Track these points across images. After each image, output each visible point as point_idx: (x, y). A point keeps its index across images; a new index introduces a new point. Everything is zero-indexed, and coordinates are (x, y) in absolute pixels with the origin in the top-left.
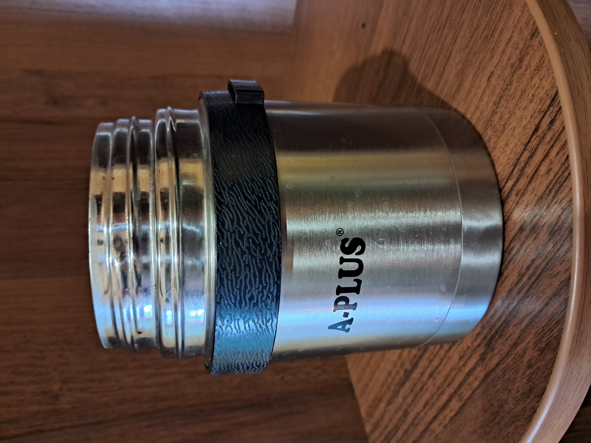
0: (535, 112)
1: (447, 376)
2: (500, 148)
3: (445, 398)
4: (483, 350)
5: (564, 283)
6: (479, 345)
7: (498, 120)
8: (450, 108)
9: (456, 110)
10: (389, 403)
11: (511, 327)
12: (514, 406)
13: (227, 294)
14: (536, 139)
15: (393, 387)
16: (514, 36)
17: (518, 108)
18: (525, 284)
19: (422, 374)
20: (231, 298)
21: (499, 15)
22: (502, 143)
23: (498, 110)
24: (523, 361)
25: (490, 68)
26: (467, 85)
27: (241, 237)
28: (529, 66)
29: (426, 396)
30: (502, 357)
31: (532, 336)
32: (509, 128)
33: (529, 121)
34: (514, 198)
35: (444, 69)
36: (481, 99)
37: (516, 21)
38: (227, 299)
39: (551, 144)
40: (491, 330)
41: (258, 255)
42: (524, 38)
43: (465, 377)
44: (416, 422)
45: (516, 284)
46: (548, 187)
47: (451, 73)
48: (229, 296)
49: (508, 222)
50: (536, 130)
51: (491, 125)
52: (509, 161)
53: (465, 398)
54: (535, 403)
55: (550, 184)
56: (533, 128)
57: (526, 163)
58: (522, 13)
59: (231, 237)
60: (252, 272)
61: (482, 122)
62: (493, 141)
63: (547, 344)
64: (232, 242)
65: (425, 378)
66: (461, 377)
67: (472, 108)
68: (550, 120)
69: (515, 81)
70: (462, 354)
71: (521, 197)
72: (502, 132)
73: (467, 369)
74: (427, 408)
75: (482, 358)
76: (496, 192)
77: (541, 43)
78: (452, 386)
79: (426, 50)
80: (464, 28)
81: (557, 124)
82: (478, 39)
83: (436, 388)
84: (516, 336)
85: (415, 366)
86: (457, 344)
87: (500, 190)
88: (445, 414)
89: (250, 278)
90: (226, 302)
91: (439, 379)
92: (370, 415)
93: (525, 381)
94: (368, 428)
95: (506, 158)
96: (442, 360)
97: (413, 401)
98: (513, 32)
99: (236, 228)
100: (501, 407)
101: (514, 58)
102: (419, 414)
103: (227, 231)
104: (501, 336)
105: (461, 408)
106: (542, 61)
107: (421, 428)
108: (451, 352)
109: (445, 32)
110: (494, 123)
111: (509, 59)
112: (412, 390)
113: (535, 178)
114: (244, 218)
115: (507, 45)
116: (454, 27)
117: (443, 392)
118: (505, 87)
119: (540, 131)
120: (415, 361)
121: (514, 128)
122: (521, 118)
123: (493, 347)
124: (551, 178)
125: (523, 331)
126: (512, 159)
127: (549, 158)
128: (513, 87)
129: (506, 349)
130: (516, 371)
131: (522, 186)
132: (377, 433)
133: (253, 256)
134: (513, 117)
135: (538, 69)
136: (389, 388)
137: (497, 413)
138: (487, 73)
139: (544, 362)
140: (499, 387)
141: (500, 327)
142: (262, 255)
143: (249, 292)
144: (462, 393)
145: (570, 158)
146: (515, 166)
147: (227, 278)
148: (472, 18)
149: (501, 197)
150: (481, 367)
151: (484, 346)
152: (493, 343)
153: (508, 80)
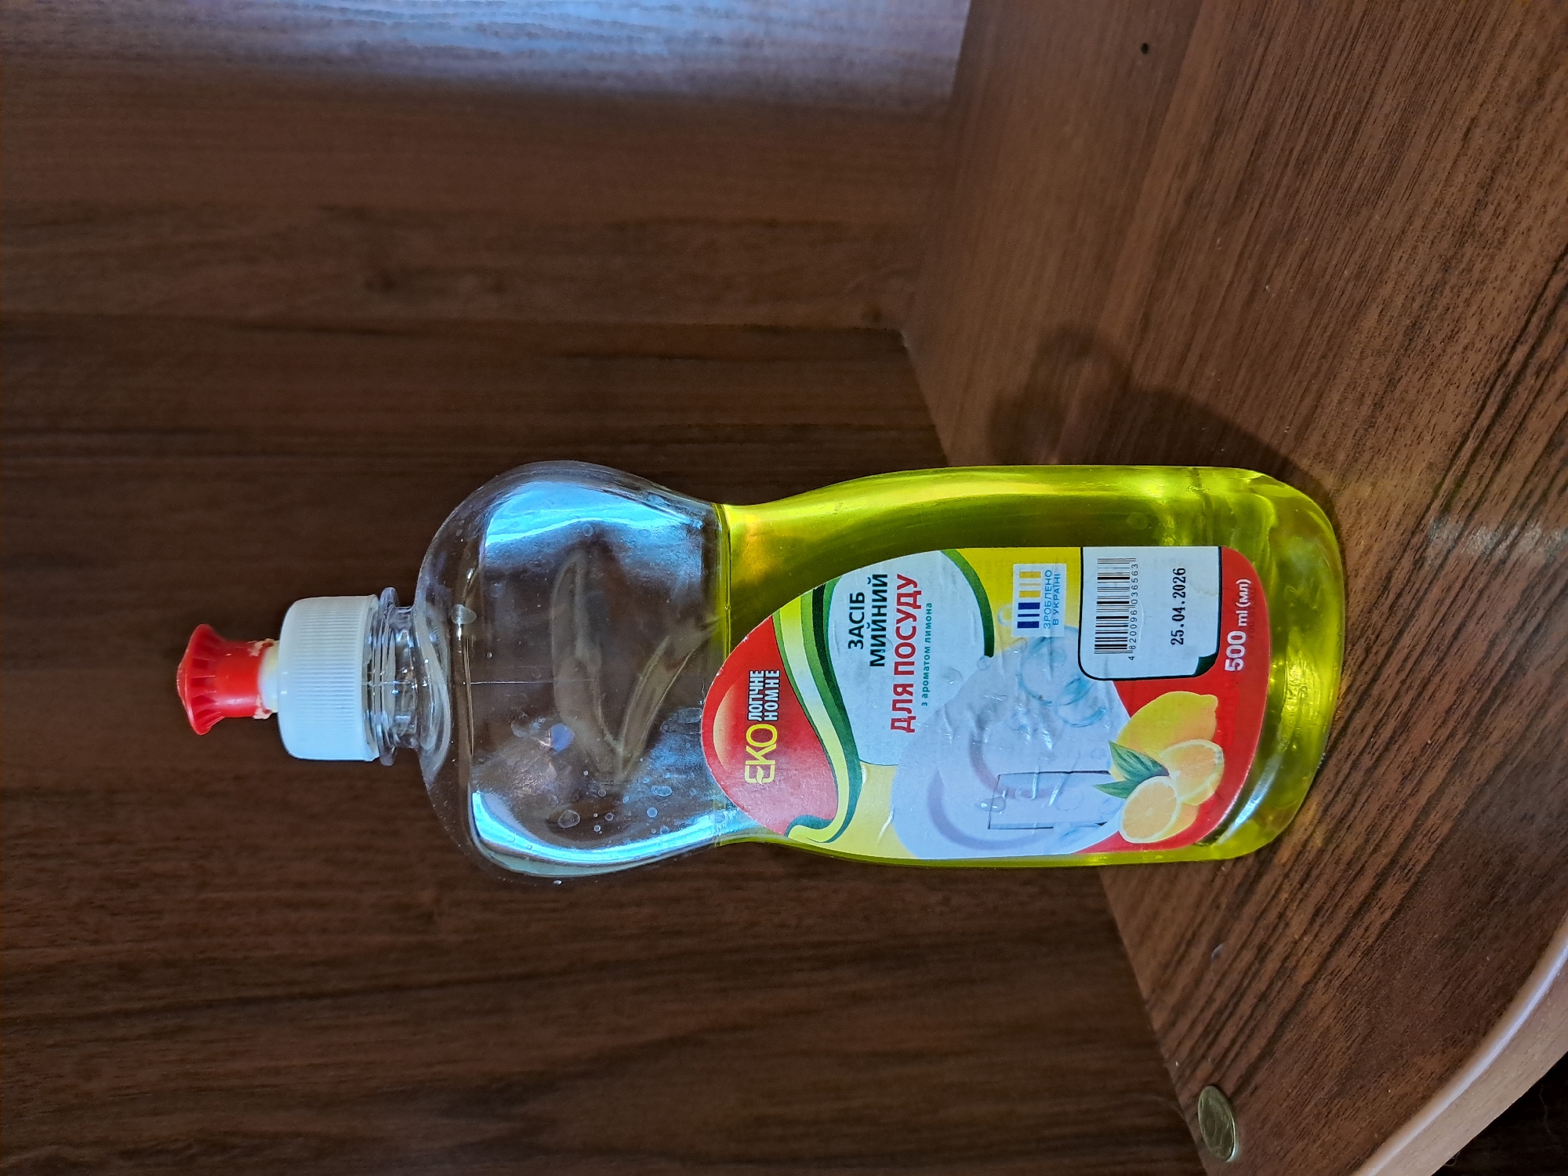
1: (1370, 832)
3: (1365, 885)
10: (1217, 940)
12: (1541, 852)
19: (1305, 844)
23: (1491, 198)
25: (1469, 111)
53: (1418, 868)
65: (1312, 853)
69: (1529, 128)
78: (1383, 851)
88: (1366, 922)
92: (1163, 986)
95: (1510, 299)
97: (1281, 916)
98: (1522, 25)
100: (1509, 862)
102: (1296, 943)
105: (1409, 896)
107: (1302, 977)
111: (1513, 83)
115: (1507, 55)
117: (1361, 872)
118: (1507, 144)
121: (1529, 230)
126: (1526, 297)
131: (1550, 350)
136: (1215, 906)
141: (1503, 679)
144: (1410, 859)
148: (1422, 12)
150: (1458, 783)
151: (1465, 734)
152: (1487, 721)
153: (1513, 130)
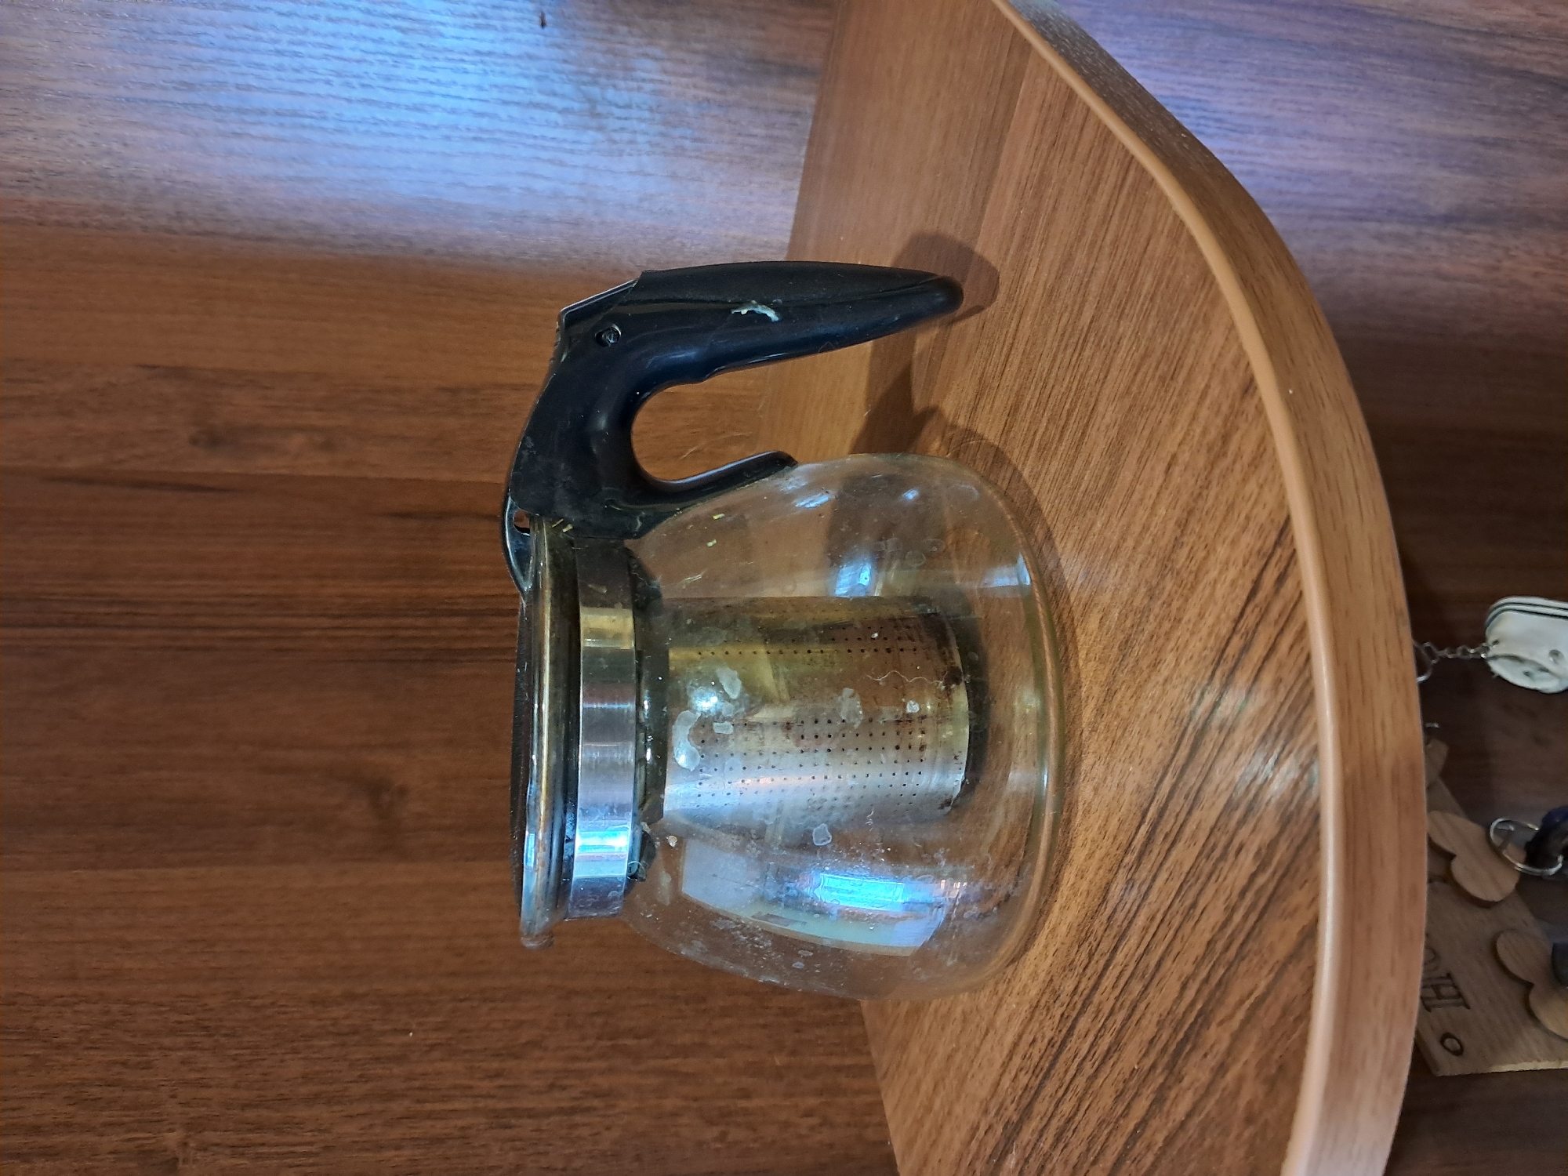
0: (1250, 554)
2: (1190, 620)
4: (1161, 1080)
5: (1307, 930)
6: (1153, 1067)
7: (1186, 560)
14: (1253, 611)
16: (1212, 385)
17: (1221, 540)
18: (1238, 929)
21: (1185, 337)
24: (1237, 1105)
30: (1198, 1096)
31: (1252, 1048)
32: (1204, 582)
33: (1240, 572)
34: (1216, 735)
35: (1084, 432)
37: (1216, 355)
39: (1279, 626)
40: (1175, 1031)
42: (1231, 392)
45: (1222, 929)
46: (1276, 717)
47: (1097, 444)
50: (1254, 591)
51: (1172, 569)
52: (1206, 652)
55: (1279, 712)
56: (1249, 586)
57: (1238, 659)
58: (1226, 340)
61: (1155, 560)
62: (1177, 603)
63: (1280, 1069)
66: (1119, 1143)
67: (1138, 528)
68: (1276, 575)
70: (1121, 1086)
73: (1130, 1124)
75: (1159, 1099)
77: (1260, 410)
80: (1122, 353)
81: (1290, 583)
82: (1148, 379)
85: (1026, 1113)
86: (1111, 1063)
93: (1241, 1153)
106: (1262, 449)
108: (1100, 1080)
109: (1087, 353)
116: (1104, 346)
119: (1261, 596)
120: (1025, 1102)
124: (1280, 698)
125: (1235, 1037)
127: (1278, 655)
128: (1213, 492)
130: (1224, 1130)
134: (1212, 558)
135: (1255, 462)
138: (1164, 457)
139: (1275, 1111)
145: (1314, 659)
146: (1217, 664)
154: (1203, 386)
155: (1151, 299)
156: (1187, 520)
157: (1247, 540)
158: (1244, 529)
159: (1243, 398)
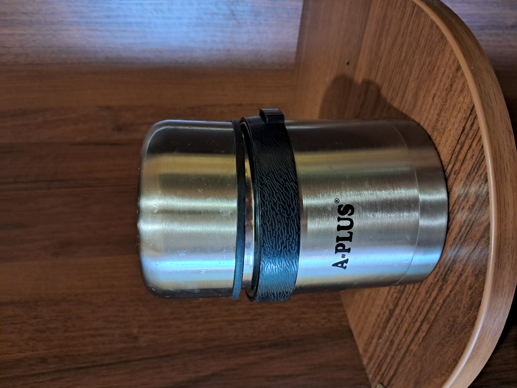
0: (461, 119)
1: (419, 307)
2: (443, 143)
3: (418, 324)
4: (441, 284)
5: (486, 228)
6: (438, 281)
7: (441, 125)
8: (410, 119)
9: (413, 120)
10: (380, 338)
11: (457, 264)
12: (463, 318)
13: (268, 240)
14: (463, 136)
15: (381, 325)
16: (446, 70)
17: (452, 117)
18: (464, 232)
19: (401, 310)
20: (270, 243)
21: (437, 57)
22: (443, 141)
23: (440, 119)
24: (466, 285)
25: (433, 92)
26: (419, 103)
27: (275, 204)
28: (456, 89)
29: (405, 326)
30: (453, 286)
31: (470, 267)
32: (447, 130)
33: (459, 125)
35: (404, 93)
36: (429, 112)
37: (447, 60)
38: (267, 243)
39: (472, 139)
40: (445, 268)
41: (285, 215)
42: (452, 72)
43: (430, 305)
44: (400, 347)
45: (458, 234)
46: (472, 167)
47: (409, 95)
48: (269, 241)
49: (450, 193)
50: (463, 130)
51: (436, 129)
52: (449, 152)
53: (432, 320)
54: (475, 313)
55: (473, 164)
56: (462, 129)
57: (459, 152)
58: (450, 55)
59: (269, 205)
60: (282, 226)
61: (430, 127)
62: (438, 139)
63: (480, 271)
64: (269, 208)
65: (403, 313)
66: (428, 305)
67: (424, 119)
68: (471, 123)
69: (449, 99)
70: (428, 289)
71: (457, 175)
72: (443, 133)
73: (431, 299)
74: (407, 334)
75: (441, 289)
76: (442, 173)
77: (463, 75)
78: (422, 314)
79: (392, 80)
80: (415, 65)
81: (475, 126)
82: (424, 72)
83: (412, 318)
84: (461, 269)
85: (396, 305)
86: (424, 283)
87: (444, 171)
88: (419, 336)
89: (281, 230)
90: (267, 245)
91: (413, 310)
92: (366, 351)
93: (468, 299)
94: (365, 361)
95: (447, 150)
96: (414, 297)
97: (396, 332)
98: (446, 68)
99: (272, 199)
100: (455, 321)
101: (447, 85)
102: (401, 340)
103: (266, 201)
104: (451, 271)
105: (430, 328)
106: (464, 87)
107: (403, 351)
108: (420, 289)
109: (404, 68)
110: (438, 128)
111: (445, 85)
112: (395, 324)
113: (465, 162)
114: (276, 193)
115: (442, 76)
116: (409, 65)
117: (417, 320)
118: (443, 103)
119: (466, 131)
120: (396, 302)
121: (450, 130)
122: (454, 123)
123: (447, 280)
124: (474, 161)
125: (465, 265)
126: (450, 150)
127: (472, 148)
128: (448, 103)
129: (455, 279)
130: (462, 293)
131: (457, 167)
132: (372, 364)
133: (282, 216)
134: (449, 123)
135: (462, 91)
136: (379, 327)
137: (453, 326)
138: (432, 95)
139: (478, 284)
140: (452, 307)
141: (450, 265)
142: (288, 215)
143: (281, 239)
144: (429, 317)
145: (484, 147)
146: (453, 155)
147: (267, 230)
148: (420, 59)
149: (445, 176)
150: (440, 296)
151: (441, 280)
152: (447, 277)
153: (445, 99)
154: (443, 71)
155: (425, 47)
156: (440, 113)
157: (460, 115)
158: (459, 112)
159: (457, 72)
